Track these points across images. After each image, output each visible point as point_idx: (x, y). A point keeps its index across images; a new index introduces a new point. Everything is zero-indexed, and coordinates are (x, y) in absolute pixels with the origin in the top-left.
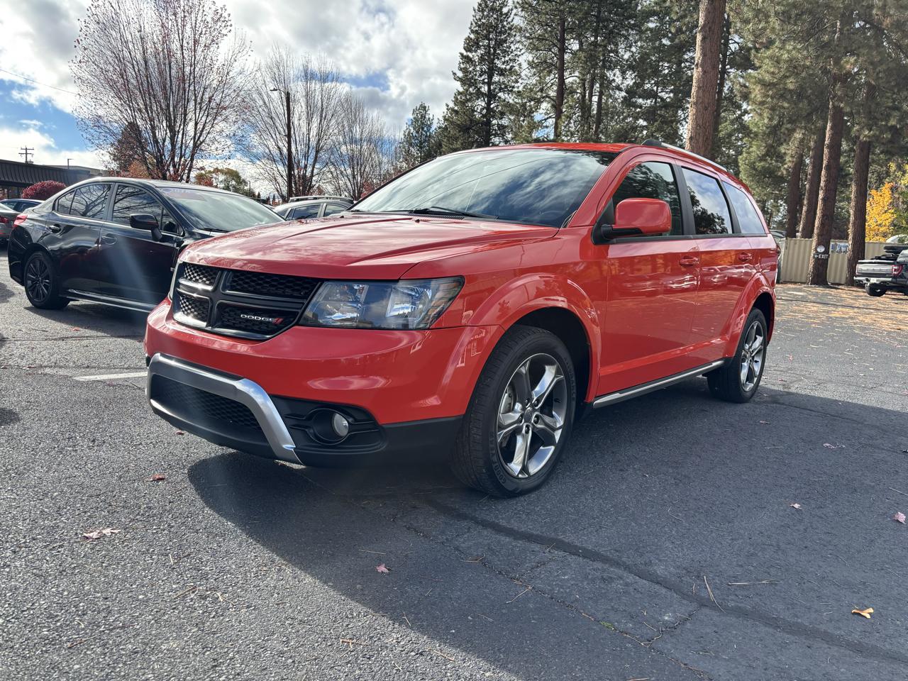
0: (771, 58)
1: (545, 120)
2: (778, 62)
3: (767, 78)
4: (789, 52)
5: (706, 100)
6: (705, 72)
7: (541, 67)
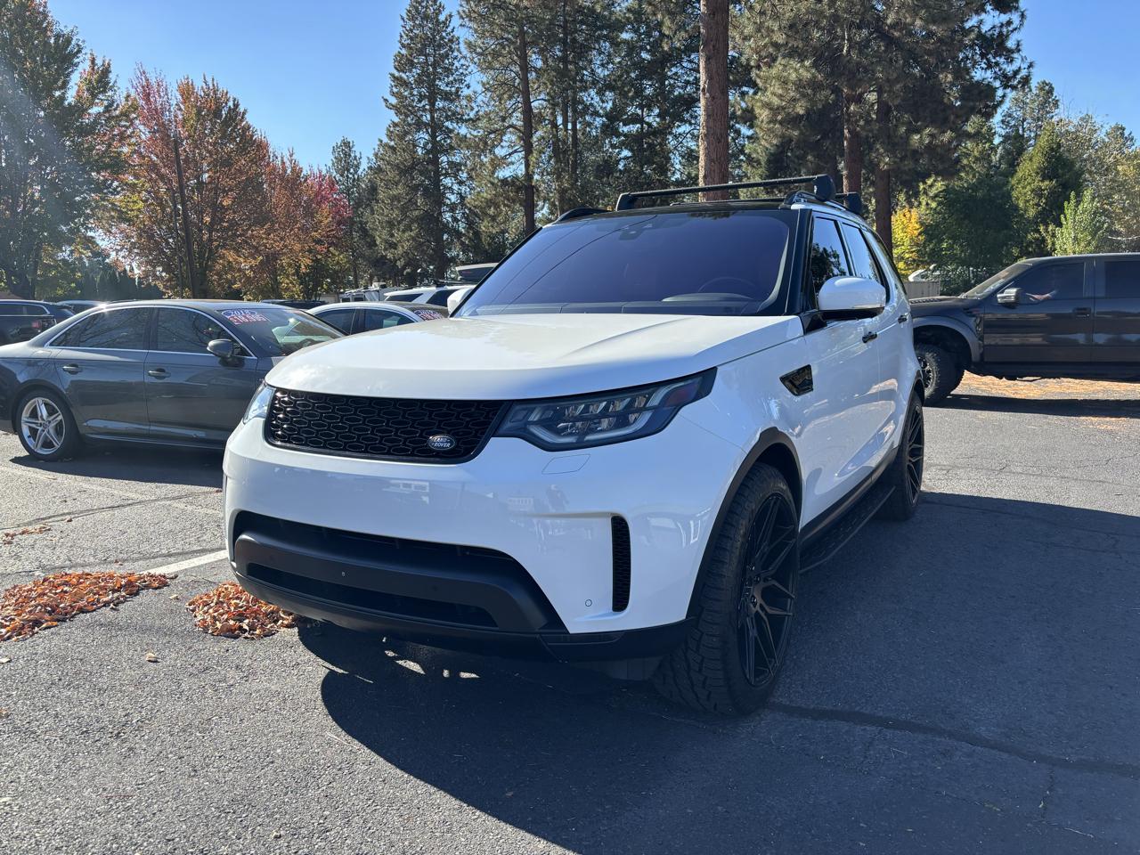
0: (778, 78)
1: (510, 155)
2: (785, 83)
3: (776, 101)
4: (796, 70)
5: (718, 131)
6: (713, 98)
7: (500, 89)
